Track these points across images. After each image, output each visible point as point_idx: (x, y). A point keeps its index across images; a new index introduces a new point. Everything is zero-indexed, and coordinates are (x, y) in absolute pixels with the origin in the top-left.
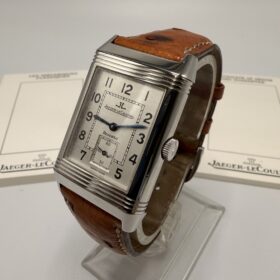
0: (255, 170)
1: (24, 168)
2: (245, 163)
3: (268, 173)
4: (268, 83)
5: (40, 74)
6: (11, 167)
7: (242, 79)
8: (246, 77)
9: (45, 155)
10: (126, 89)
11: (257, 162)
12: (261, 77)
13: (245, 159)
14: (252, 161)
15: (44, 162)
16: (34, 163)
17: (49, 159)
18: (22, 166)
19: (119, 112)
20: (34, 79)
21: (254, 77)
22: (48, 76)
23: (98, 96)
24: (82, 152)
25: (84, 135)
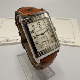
0: (64, 41)
3: (67, 42)
4: (69, 20)
5: (8, 18)
7: (63, 19)
8: (64, 18)
10: (38, 24)
12: (68, 18)
13: (62, 39)
15: (8, 40)
16: (6, 40)
18: (2, 41)
19: (41, 30)
21: (66, 19)
22: (10, 18)
23: (33, 31)
24: (40, 46)
25: (37, 43)
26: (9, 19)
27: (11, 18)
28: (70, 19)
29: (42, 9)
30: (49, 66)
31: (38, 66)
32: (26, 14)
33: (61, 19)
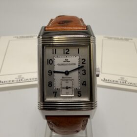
0: (124, 83)
1: (11, 82)
2: (119, 80)
5: (19, 36)
6: (4, 82)
7: (118, 39)
8: (120, 37)
9: (21, 76)
11: (125, 79)
12: (128, 38)
13: (119, 77)
14: (122, 79)
15: (21, 79)
16: (16, 80)
17: (23, 78)
18: (10, 81)
19: (66, 65)
20: (16, 39)
21: (124, 38)
22: (23, 37)
23: (51, 61)
24: (54, 92)
25: (51, 84)
26: (21, 37)
27: (25, 35)
28: (131, 39)
33: (115, 39)
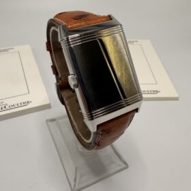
4: (135, 43)
29: (109, 16)
30: (113, 144)
31: (90, 143)
32: (74, 25)
